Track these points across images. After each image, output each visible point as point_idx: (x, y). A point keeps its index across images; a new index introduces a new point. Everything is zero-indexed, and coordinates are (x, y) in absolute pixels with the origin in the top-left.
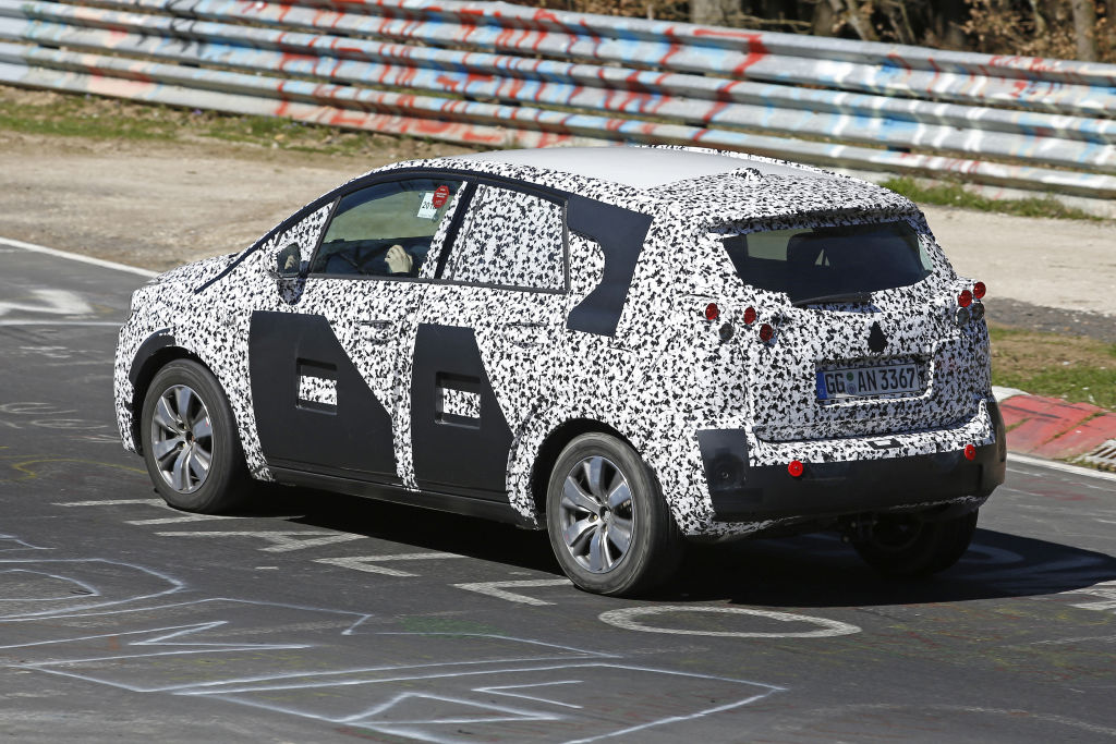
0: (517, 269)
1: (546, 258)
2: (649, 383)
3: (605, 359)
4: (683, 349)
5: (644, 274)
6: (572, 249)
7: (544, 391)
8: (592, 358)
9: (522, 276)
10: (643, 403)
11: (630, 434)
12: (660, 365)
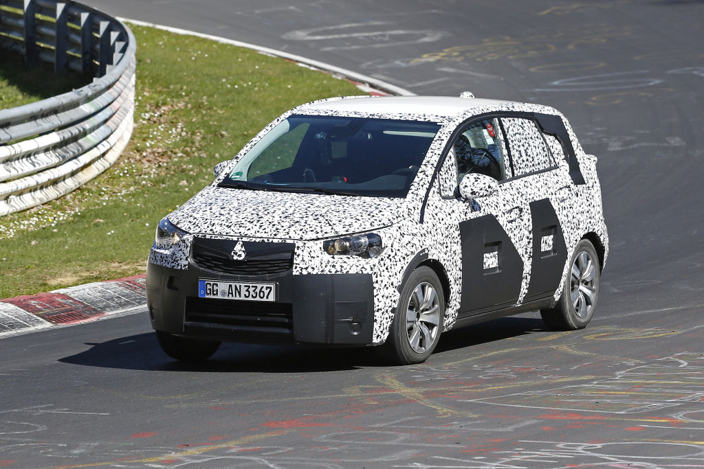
0: (536, 161)
1: (542, 151)
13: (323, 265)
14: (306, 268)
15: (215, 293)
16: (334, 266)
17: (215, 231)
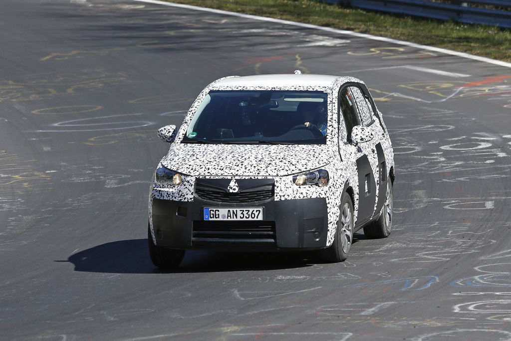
13: (295, 193)
14: (284, 196)
15: (217, 216)
16: (302, 193)
17: (212, 173)
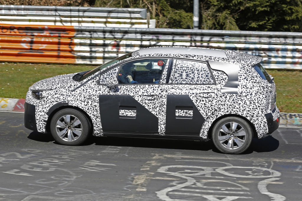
0: (196, 80)
1: (205, 76)
2: (251, 104)
3: (236, 99)
4: (259, 95)
5: (241, 79)
6: (214, 74)
7: (216, 108)
8: (232, 100)
9: (198, 81)
10: (250, 109)
11: (247, 116)
12: (254, 100)
